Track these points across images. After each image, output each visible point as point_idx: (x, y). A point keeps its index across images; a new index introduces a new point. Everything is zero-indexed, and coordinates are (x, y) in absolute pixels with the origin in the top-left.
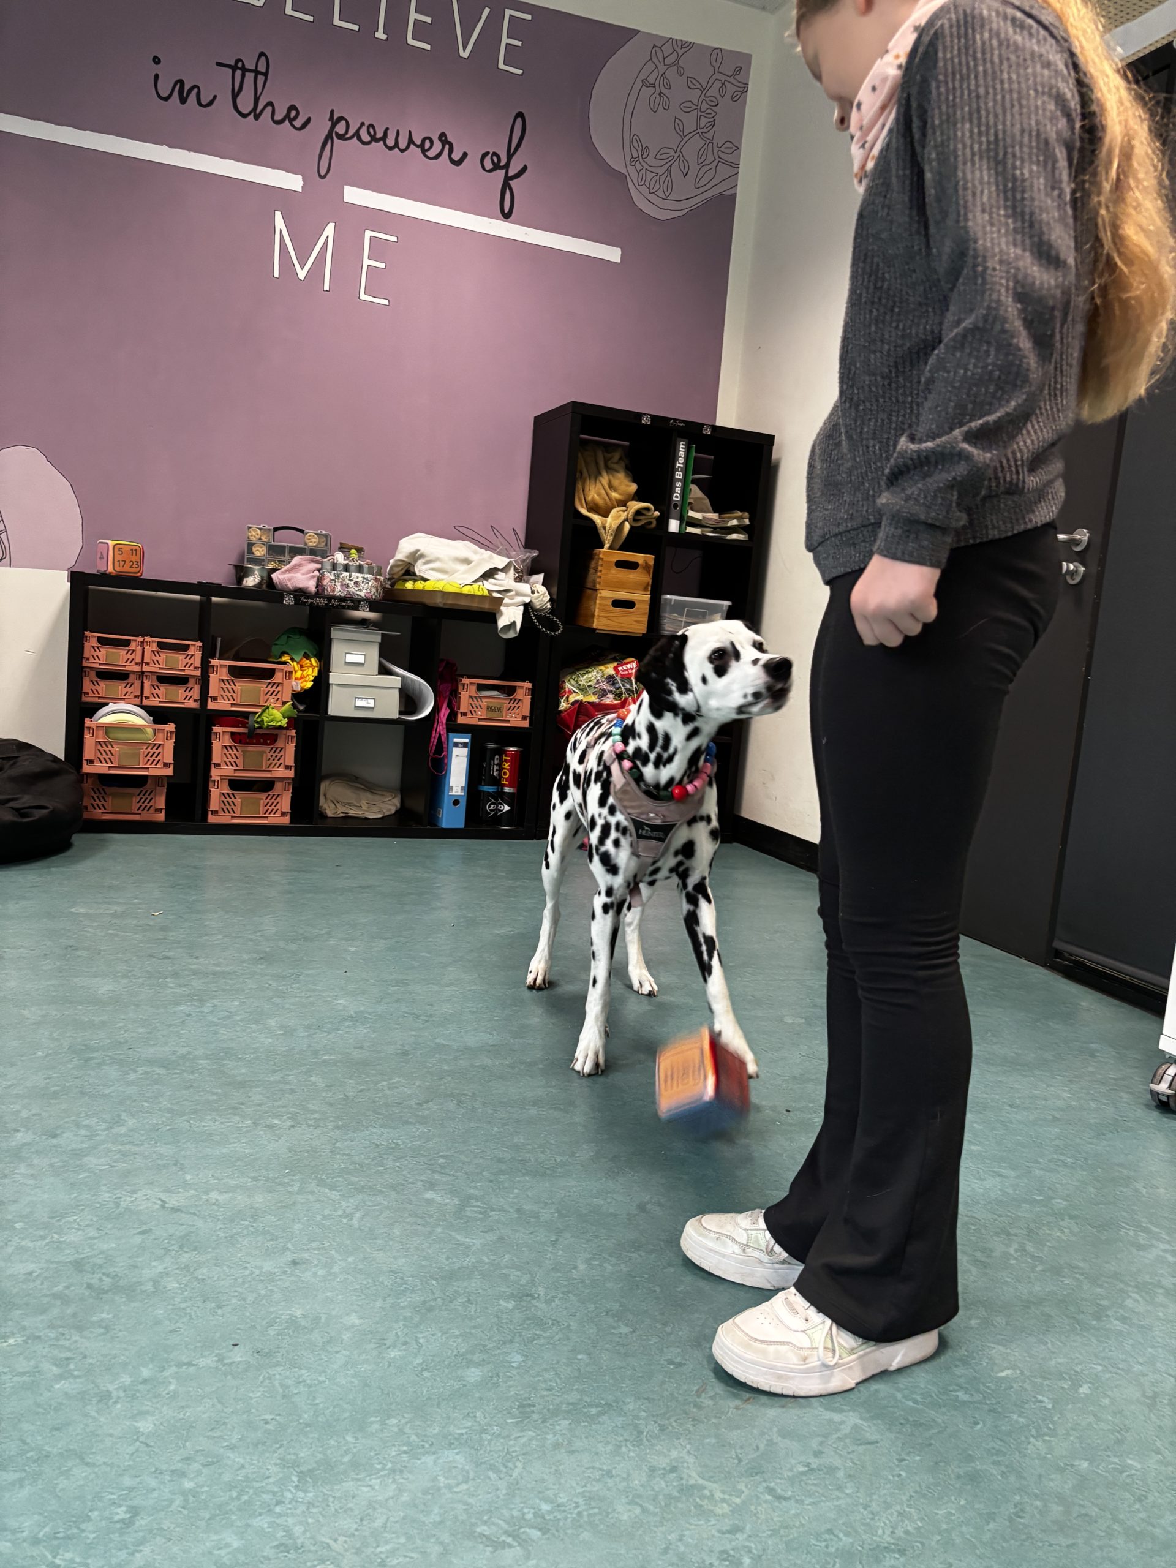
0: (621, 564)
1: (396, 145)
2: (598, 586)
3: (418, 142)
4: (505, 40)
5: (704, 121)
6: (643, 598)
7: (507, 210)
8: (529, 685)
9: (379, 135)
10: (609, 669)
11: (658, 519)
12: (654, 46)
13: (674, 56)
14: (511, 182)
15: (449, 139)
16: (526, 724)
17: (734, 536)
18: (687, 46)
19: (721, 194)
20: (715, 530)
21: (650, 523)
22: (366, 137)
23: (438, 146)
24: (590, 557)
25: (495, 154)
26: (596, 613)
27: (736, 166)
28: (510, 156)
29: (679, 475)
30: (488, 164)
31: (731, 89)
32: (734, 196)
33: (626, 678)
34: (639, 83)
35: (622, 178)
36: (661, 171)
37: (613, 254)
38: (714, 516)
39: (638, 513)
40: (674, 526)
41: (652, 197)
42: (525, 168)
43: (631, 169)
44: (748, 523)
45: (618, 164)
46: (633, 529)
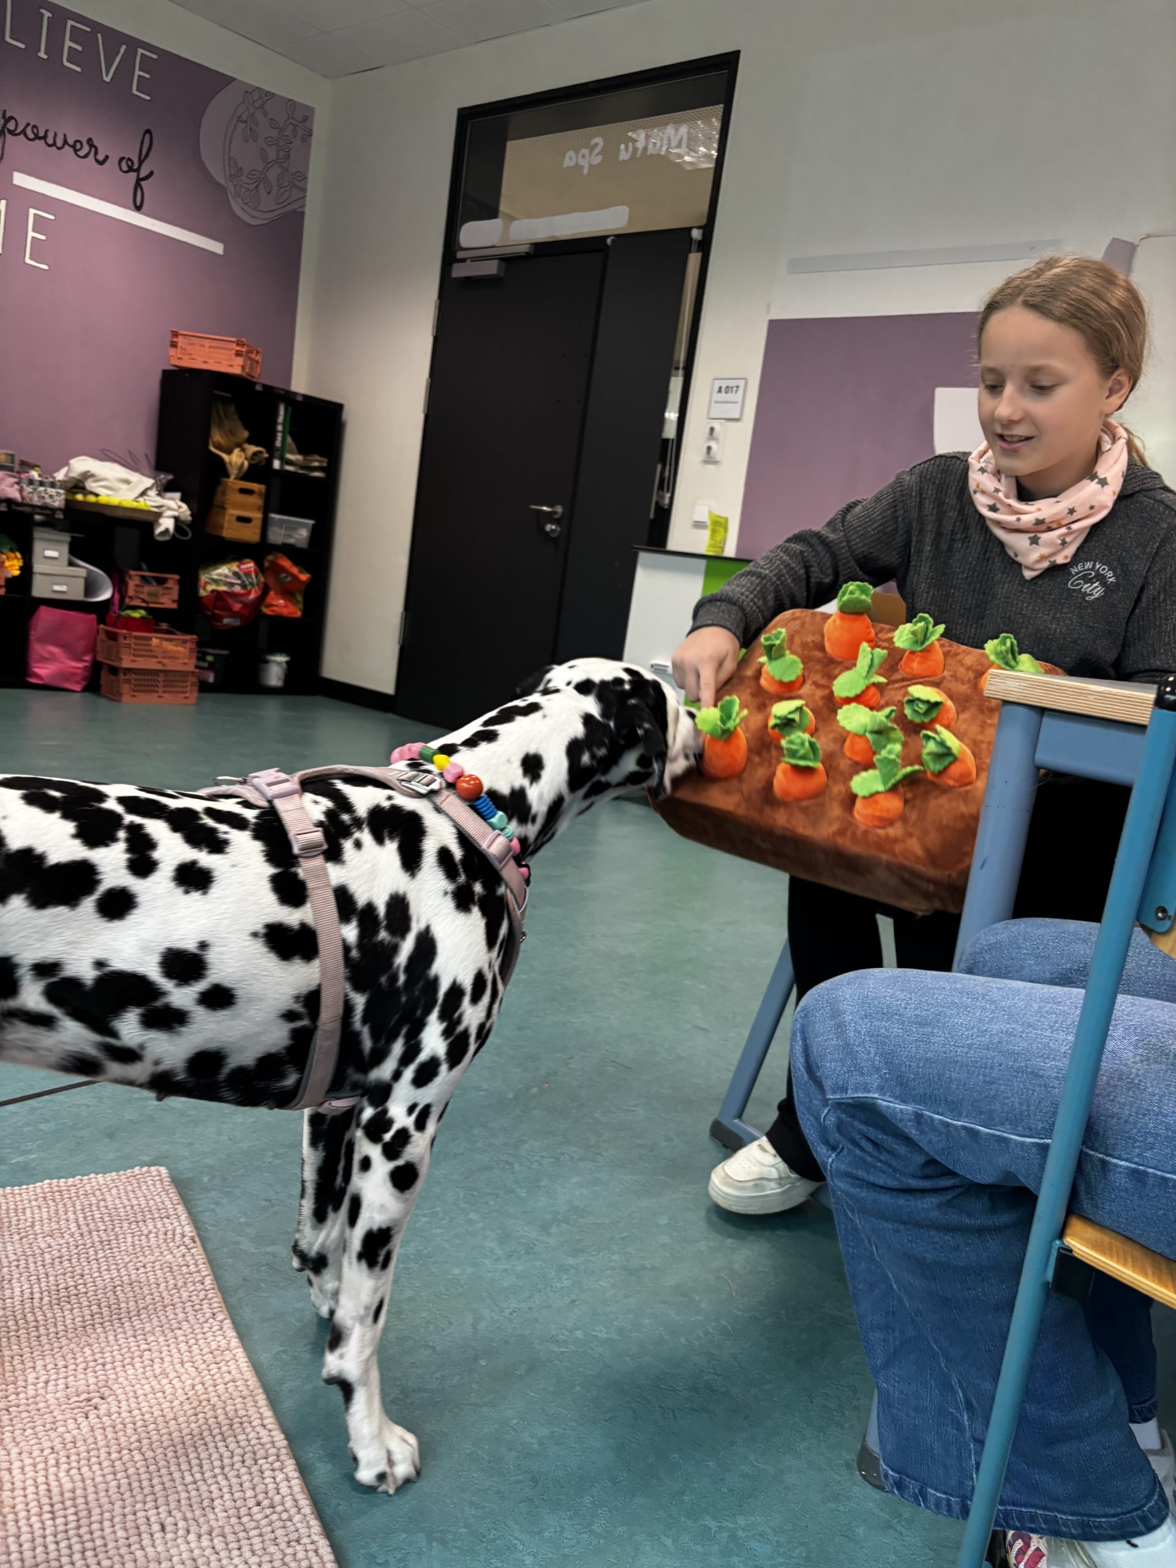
0: (243, 491)
1: (54, 144)
2: (226, 506)
3: (71, 142)
4: (137, 73)
5: (282, 154)
6: (257, 516)
7: (138, 203)
8: (177, 577)
9: (41, 134)
10: (234, 567)
11: (267, 459)
12: (246, 92)
13: (260, 102)
14: (143, 183)
15: (96, 143)
16: (174, 606)
17: (317, 474)
18: (270, 95)
19: (294, 211)
20: (302, 467)
21: (261, 462)
22: (31, 136)
23: (86, 149)
24: (218, 483)
25: (129, 159)
26: (226, 525)
27: (304, 190)
28: (141, 162)
29: (280, 428)
30: (125, 167)
31: (300, 132)
32: (303, 213)
33: (248, 574)
34: (235, 119)
35: (223, 189)
36: (252, 187)
37: (217, 248)
38: (300, 457)
39: (255, 454)
40: (276, 464)
41: (246, 207)
42: (151, 173)
43: (230, 183)
44: (325, 465)
45: (220, 178)
46: (250, 465)
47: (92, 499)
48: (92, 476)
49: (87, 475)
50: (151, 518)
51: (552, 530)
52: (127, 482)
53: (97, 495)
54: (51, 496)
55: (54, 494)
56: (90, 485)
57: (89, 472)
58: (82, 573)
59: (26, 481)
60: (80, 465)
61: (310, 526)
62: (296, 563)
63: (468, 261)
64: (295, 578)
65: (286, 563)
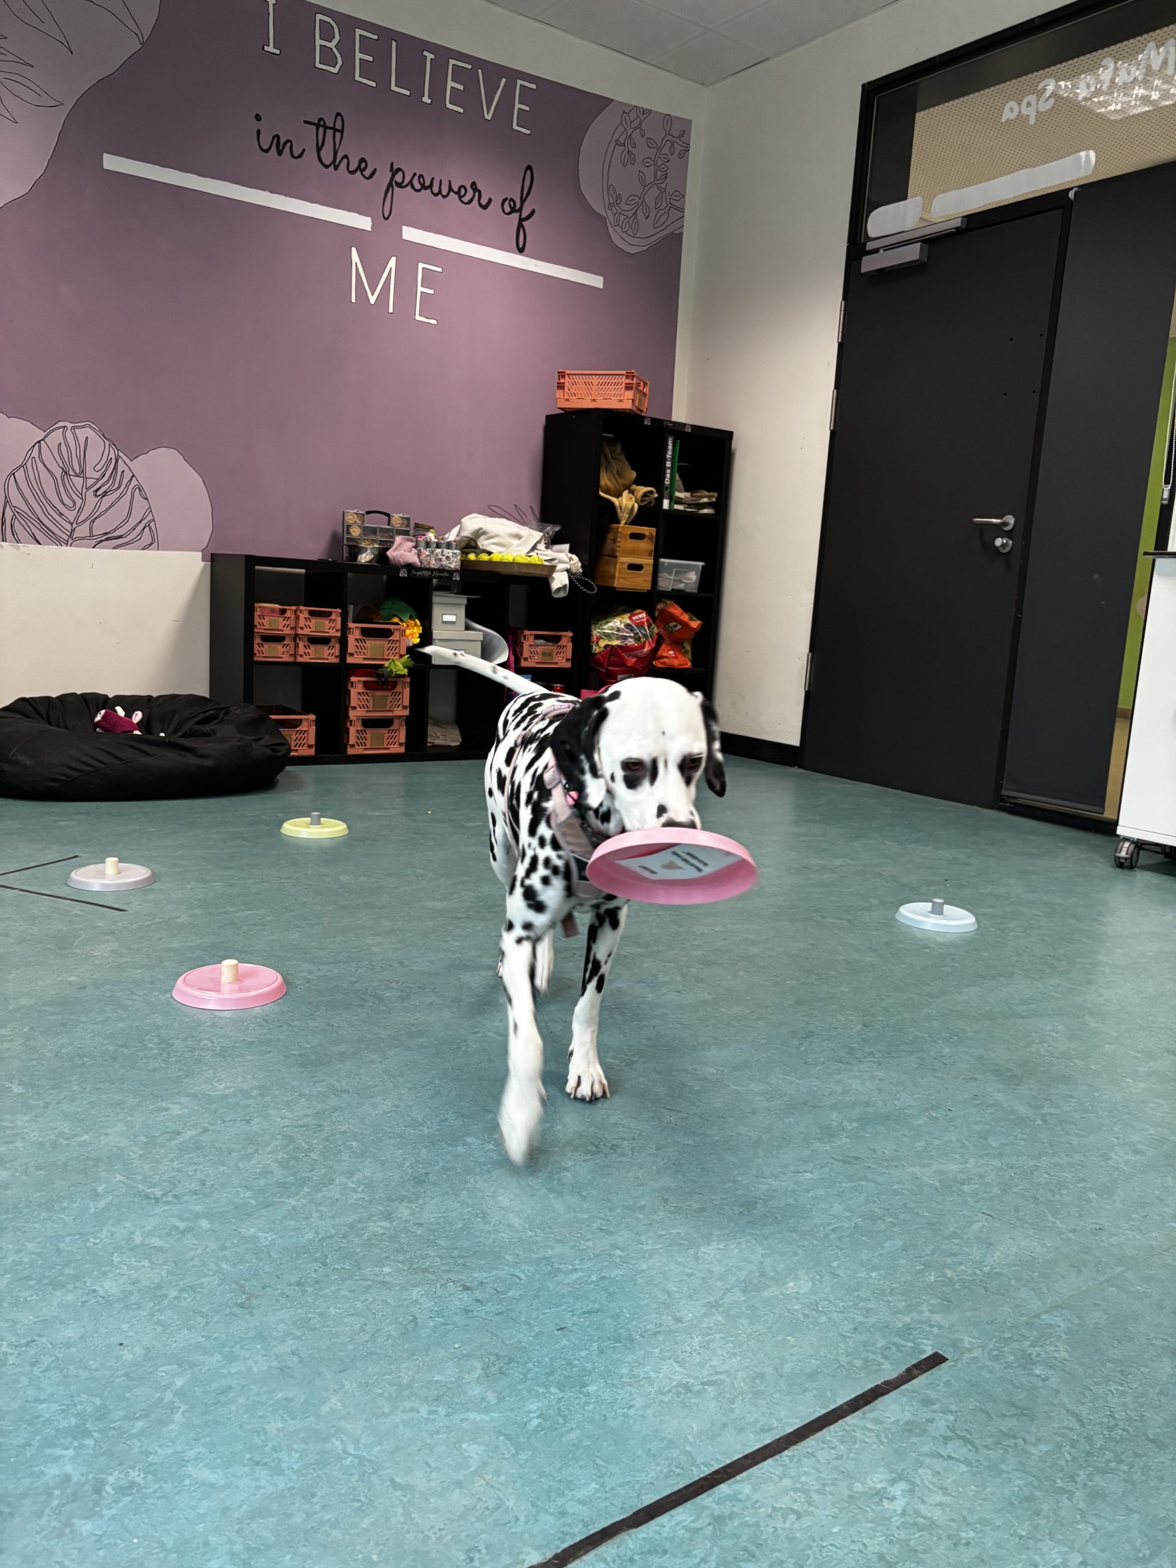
0: (634, 536)
1: (440, 192)
2: (617, 554)
3: (456, 190)
4: (517, 106)
5: (659, 174)
6: (647, 562)
7: (521, 245)
8: (570, 634)
9: (427, 183)
10: (626, 619)
11: (656, 499)
12: (624, 112)
13: (637, 122)
14: (524, 223)
15: (479, 187)
16: (569, 665)
17: (706, 511)
18: (647, 112)
19: (672, 233)
20: (690, 505)
21: (650, 503)
22: (418, 186)
23: (470, 193)
24: (608, 530)
25: (511, 200)
26: (617, 575)
27: (682, 210)
28: (523, 201)
29: (668, 464)
30: (507, 209)
31: (678, 148)
32: (681, 234)
33: (640, 625)
34: (613, 144)
35: (603, 219)
36: (630, 214)
37: (597, 281)
38: (688, 495)
39: (645, 495)
40: (666, 504)
41: (624, 235)
42: (533, 212)
43: (609, 212)
44: (714, 500)
45: (599, 209)
46: (640, 507)
47: (484, 557)
48: (485, 533)
49: (479, 533)
50: (545, 573)
51: (1003, 545)
52: (518, 537)
53: (490, 553)
54: (448, 558)
55: (451, 555)
56: (483, 543)
57: (481, 529)
58: (479, 636)
59: (423, 544)
60: (472, 523)
61: (700, 568)
62: (686, 609)
63: (881, 251)
64: (685, 625)
65: (676, 610)
